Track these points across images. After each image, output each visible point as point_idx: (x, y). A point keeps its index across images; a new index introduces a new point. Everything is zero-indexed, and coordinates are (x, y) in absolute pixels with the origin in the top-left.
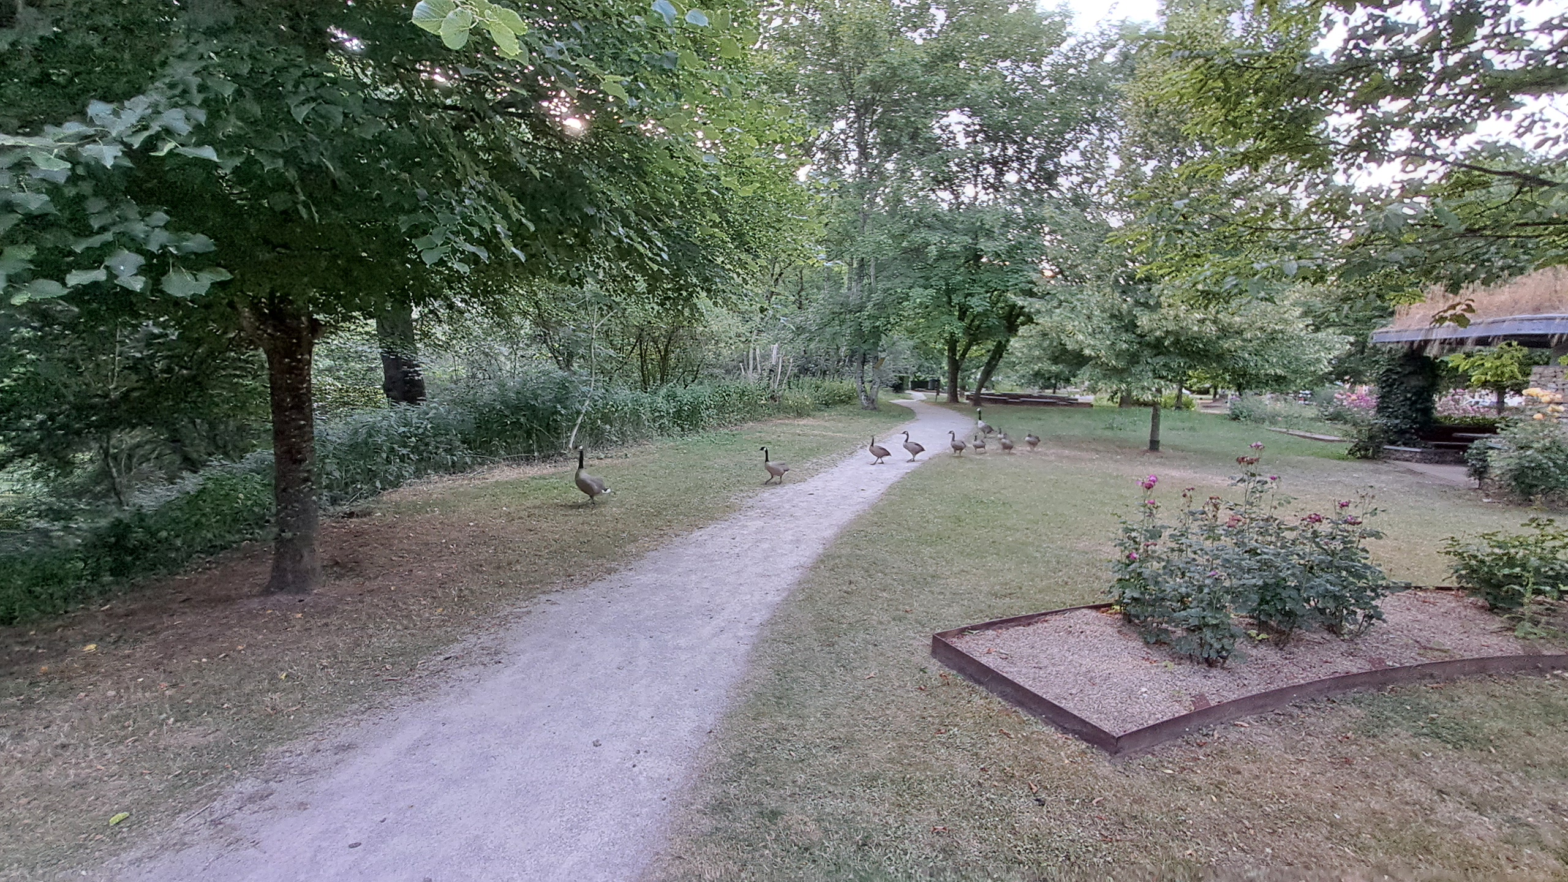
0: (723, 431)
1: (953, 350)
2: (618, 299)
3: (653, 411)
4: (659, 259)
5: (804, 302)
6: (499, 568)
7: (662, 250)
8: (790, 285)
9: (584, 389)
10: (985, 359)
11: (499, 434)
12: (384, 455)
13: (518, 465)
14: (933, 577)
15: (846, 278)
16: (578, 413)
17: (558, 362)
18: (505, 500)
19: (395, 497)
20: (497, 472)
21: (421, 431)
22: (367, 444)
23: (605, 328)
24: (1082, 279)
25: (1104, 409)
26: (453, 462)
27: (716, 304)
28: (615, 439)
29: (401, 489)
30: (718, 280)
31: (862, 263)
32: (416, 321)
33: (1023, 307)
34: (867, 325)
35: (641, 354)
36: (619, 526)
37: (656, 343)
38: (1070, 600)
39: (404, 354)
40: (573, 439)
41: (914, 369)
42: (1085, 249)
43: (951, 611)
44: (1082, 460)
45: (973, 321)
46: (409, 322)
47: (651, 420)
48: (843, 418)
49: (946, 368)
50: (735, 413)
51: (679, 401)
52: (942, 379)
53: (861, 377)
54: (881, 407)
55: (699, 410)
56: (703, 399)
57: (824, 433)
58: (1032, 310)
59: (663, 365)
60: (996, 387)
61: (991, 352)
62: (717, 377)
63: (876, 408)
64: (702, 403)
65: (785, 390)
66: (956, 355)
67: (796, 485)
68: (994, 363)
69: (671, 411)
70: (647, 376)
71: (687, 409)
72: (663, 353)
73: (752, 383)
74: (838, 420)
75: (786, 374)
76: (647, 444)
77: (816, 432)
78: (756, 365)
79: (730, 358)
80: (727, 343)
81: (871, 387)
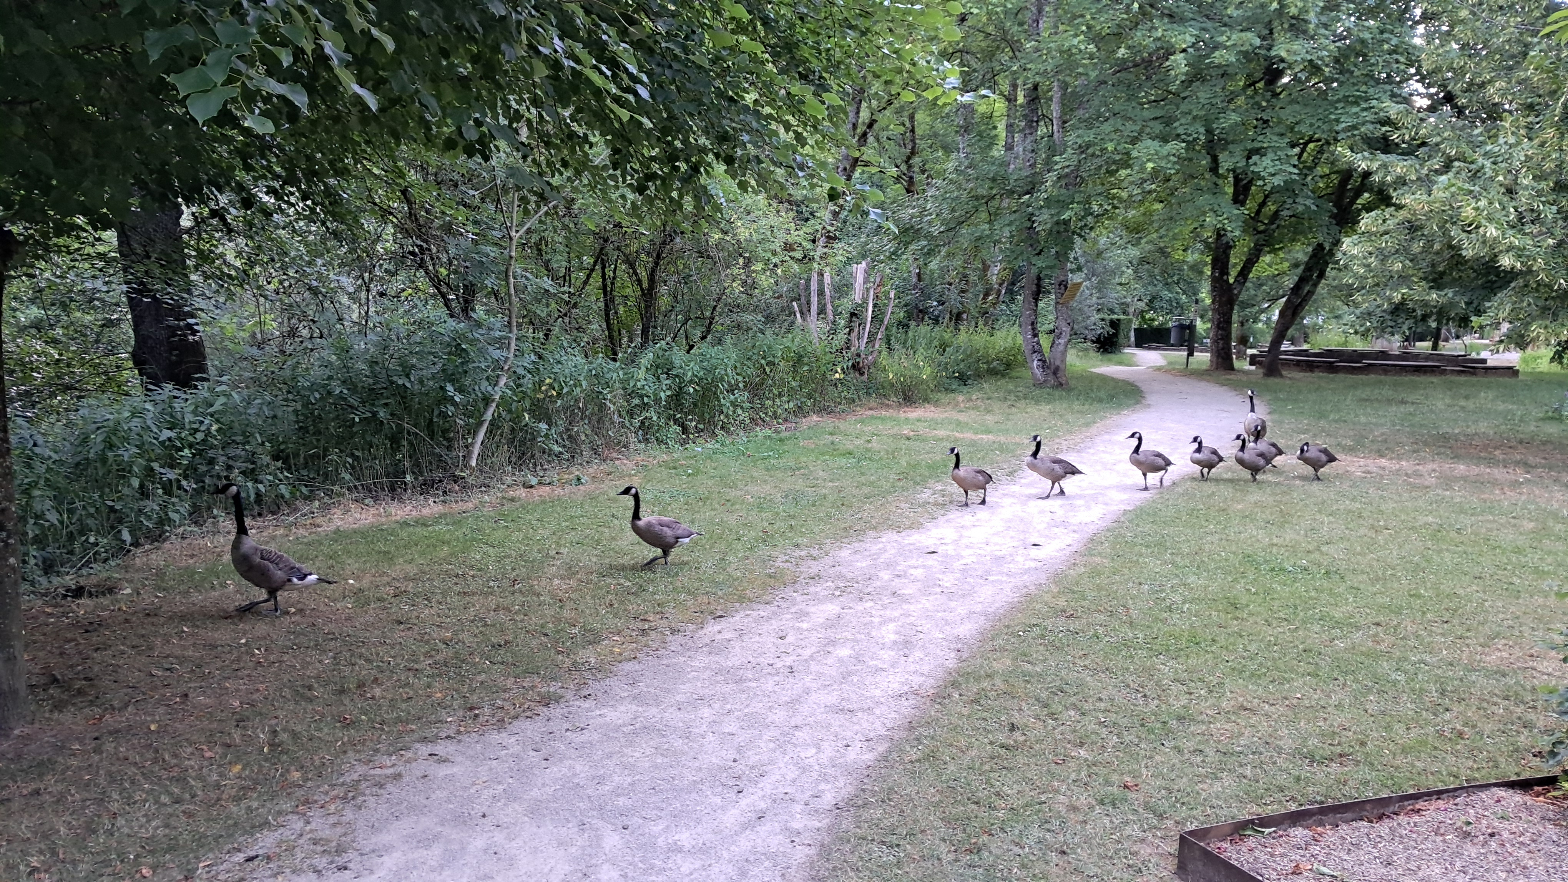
0: (761, 432)
1: (1220, 263)
2: (556, 181)
3: (630, 394)
4: (631, 98)
5: (918, 177)
6: (342, 691)
7: (635, 79)
8: (890, 146)
9: (497, 354)
10: (1289, 282)
11: (340, 441)
12: (136, 483)
13: (376, 499)
14: (1180, 719)
15: (1001, 127)
16: (487, 400)
17: (447, 303)
18: (352, 565)
19: (157, 558)
20: (337, 512)
21: (200, 436)
22: (104, 460)
23: (535, 238)
24: (1494, 113)
25: (1541, 380)
26: (258, 494)
27: (743, 186)
28: (557, 449)
29: (167, 545)
30: (746, 138)
31: (1035, 94)
32: (188, 231)
33: (1367, 174)
34: (1044, 220)
35: (604, 288)
37: (632, 265)
39: (168, 295)
40: (477, 449)
41: (1142, 305)
42: (1499, 50)
43: (1218, 787)
44: (1495, 483)
45: (1263, 204)
46: (174, 234)
47: (624, 414)
48: (996, 405)
49: (1208, 301)
50: (785, 399)
51: (677, 376)
52: (1199, 323)
53: (1032, 324)
54: (1073, 383)
55: (715, 393)
56: (723, 372)
57: (957, 435)
58: (1388, 178)
59: (646, 307)
60: (1312, 338)
61: (1302, 267)
62: (748, 329)
63: (1061, 384)
64: (722, 380)
65: (880, 352)
66: (1228, 274)
67: (903, 534)
68: (1307, 288)
69: (662, 395)
70: (616, 328)
71: (692, 390)
72: (645, 285)
73: (816, 341)
74: (986, 409)
75: (882, 321)
76: (618, 459)
77: (941, 433)
78: (825, 305)
79: (774, 292)
80: (767, 262)
81: (1053, 343)
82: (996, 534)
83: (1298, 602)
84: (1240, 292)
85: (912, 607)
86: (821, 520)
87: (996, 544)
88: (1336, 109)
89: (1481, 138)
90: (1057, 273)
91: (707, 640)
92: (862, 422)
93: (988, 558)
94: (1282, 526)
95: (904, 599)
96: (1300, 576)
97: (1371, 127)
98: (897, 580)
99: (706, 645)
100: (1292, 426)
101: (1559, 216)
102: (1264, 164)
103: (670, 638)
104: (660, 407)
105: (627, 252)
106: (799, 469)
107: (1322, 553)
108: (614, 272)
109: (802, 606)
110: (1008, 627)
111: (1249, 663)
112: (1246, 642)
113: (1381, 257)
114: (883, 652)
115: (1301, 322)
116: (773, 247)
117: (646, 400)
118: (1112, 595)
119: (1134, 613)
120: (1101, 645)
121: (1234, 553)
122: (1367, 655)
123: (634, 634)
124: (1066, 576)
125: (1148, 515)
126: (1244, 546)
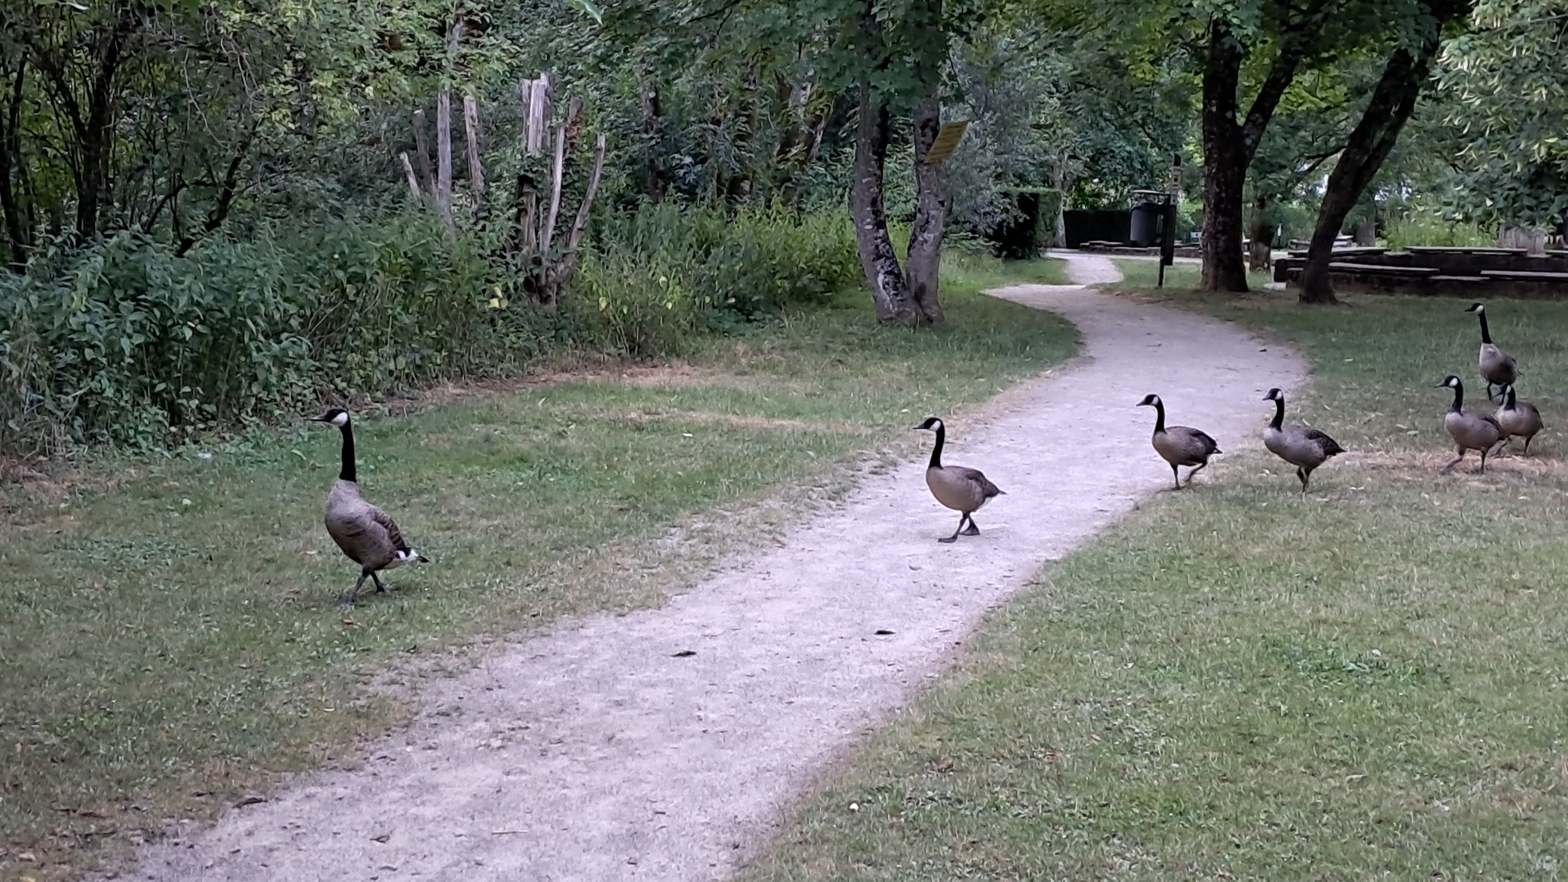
1: (1220, 87)
3: (54, 343)
10: (1347, 123)
47: (42, 383)
48: (808, 361)
49: (1199, 160)
50: (387, 350)
51: (156, 305)
52: (1182, 200)
53: (874, 202)
54: (950, 316)
55: (240, 340)
56: (255, 296)
57: (734, 419)
59: (88, 161)
60: (1390, 228)
61: (1371, 94)
62: (308, 208)
63: (930, 320)
64: (253, 311)
65: (580, 256)
66: (1235, 108)
67: (629, 619)
68: (1380, 134)
69: (125, 343)
70: (22, 203)
71: (188, 334)
72: (85, 113)
73: (450, 232)
74: (789, 366)
75: (583, 193)
76: (30, 478)
77: (703, 417)
78: (466, 161)
79: (361, 133)
80: (344, 71)
81: (914, 240)
82: (810, 613)
83: (1366, 729)
84: (1256, 143)
85: (645, 765)
86: (462, 594)
87: (807, 634)
90: (917, 103)
91: (223, 851)
92: (548, 396)
93: (794, 661)
94: (1334, 587)
95: (629, 750)
96: (1369, 680)
98: (614, 712)
99: (222, 861)
100: (1354, 396)
103: (146, 850)
104: (120, 369)
105: (45, 45)
106: (419, 493)
107: (1408, 635)
108: (18, 88)
109: (424, 773)
110: (829, 795)
111: (1278, 848)
112: (1273, 809)
113: (1510, 77)
114: (585, 857)
115: (1370, 200)
116: (355, 41)
117: (89, 354)
118: (1025, 725)
119: (1065, 759)
120: (1005, 823)
121: (1249, 640)
122: (1491, 827)
123: (66, 845)
124: (940, 691)
125: (1091, 568)
126: (1267, 626)
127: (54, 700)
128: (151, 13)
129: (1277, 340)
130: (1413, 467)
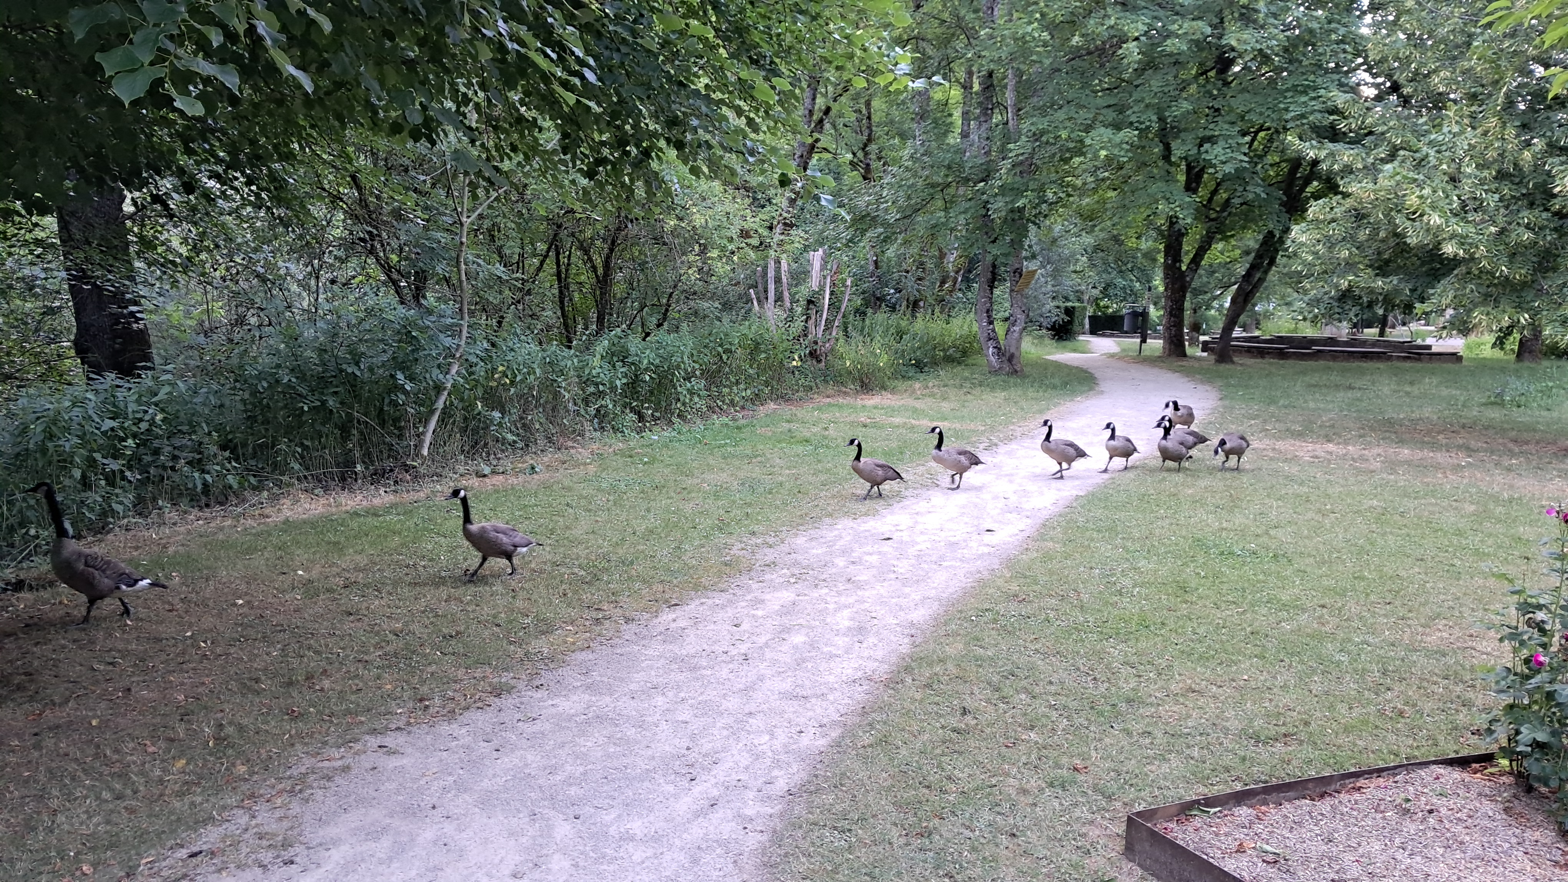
0: (718, 420)
1: (1173, 250)
2: (505, 165)
3: (585, 382)
4: (580, 82)
5: (874, 165)
6: (290, 684)
7: (584, 64)
8: (847, 133)
9: (448, 341)
10: (1241, 269)
11: (288, 431)
12: (77, 474)
13: (326, 489)
14: (1129, 701)
15: (957, 115)
16: (439, 388)
17: (398, 290)
18: (301, 555)
20: (286, 502)
21: (144, 426)
22: (44, 451)
23: (487, 224)
24: (1438, 102)
25: (1483, 366)
26: (205, 484)
27: (696, 172)
28: (510, 437)
29: (110, 537)
30: (698, 123)
31: (989, 82)
32: (131, 217)
33: (1315, 163)
34: (999, 208)
35: (558, 274)
36: (519, 604)
37: (586, 252)
38: (1406, 748)
39: (110, 281)
40: (428, 438)
41: (1095, 292)
42: (1444, 40)
43: (1165, 768)
44: (1437, 467)
45: (1214, 192)
46: (117, 218)
47: (579, 402)
48: (952, 393)
49: (1161, 289)
50: (742, 386)
51: (633, 364)
52: (1152, 310)
53: (988, 311)
54: (1027, 370)
55: (672, 381)
56: (679, 360)
57: (913, 422)
58: (1336, 166)
59: (601, 293)
60: (1263, 324)
61: (1253, 254)
62: (705, 317)
63: (1016, 371)
64: (678, 367)
65: (837, 340)
66: (1181, 261)
67: (859, 521)
68: (1258, 275)
69: (618, 383)
70: (571, 315)
71: (648, 378)
72: (600, 271)
73: (773, 328)
74: (942, 396)
75: (839, 308)
76: (573, 447)
77: (897, 420)
78: (782, 293)
79: (731, 279)
80: (723, 249)
81: (1008, 331)
82: (951, 520)
83: (1246, 585)
84: (1192, 279)
85: (867, 594)
86: (777, 507)
87: (950, 530)
88: (1285, 98)
89: (1425, 127)
90: (1011, 260)
91: (662, 629)
92: (819, 409)
93: (942, 544)
94: (1231, 511)
95: (859, 586)
96: (1249, 560)
97: (1319, 116)
98: (852, 567)
99: (661, 633)
100: (1243, 412)
101: (1500, 204)
102: (1215, 152)
103: (625, 627)
104: (616, 395)
105: (581, 238)
106: (756, 457)
107: (1270, 537)
108: (569, 260)
109: (758, 594)
110: (961, 612)
111: (1198, 646)
112: (1195, 625)
113: (1328, 245)
114: (837, 638)
115: (1253, 310)
116: (729, 234)
117: (601, 388)
118: (1064, 580)
119: (1085, 597)
120: (1053, 629)
121: (1184, 537)
122: (1312, 637)
123: (587, 623)
124: (1019, 561)
125: (1100, 500)
126: (1194, 530)
127: (583, 554)
128: (632, 221)
129: (1202, 382)
130: (1274, 449)
